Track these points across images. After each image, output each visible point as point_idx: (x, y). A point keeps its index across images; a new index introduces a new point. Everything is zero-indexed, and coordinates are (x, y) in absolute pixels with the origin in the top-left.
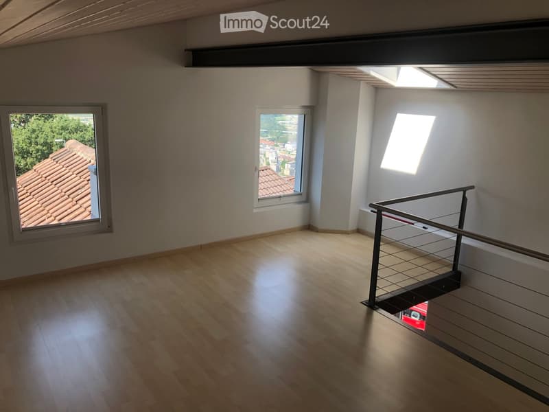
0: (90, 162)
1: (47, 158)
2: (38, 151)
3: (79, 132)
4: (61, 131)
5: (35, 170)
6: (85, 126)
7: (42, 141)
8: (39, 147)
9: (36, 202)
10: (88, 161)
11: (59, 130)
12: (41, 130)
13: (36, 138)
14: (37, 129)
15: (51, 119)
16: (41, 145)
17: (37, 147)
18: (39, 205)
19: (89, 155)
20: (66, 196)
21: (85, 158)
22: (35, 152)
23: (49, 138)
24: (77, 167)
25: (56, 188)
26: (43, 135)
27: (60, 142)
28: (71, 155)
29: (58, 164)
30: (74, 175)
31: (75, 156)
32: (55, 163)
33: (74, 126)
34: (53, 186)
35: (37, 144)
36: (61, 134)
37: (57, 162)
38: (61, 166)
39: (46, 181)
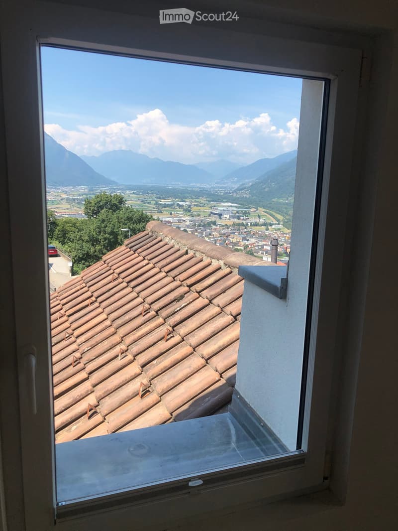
0: (187, 253)
1: (121, 245)
2: (105, 239)
3: (141, 223)
4: (126, 222)
5: (105, 262)
6: (147, 217)
7: (110, 230)
8: (107, 235)
9: (103, 316)
10: (183, 251)
11: (125, 220)
12: (109, 220)
13: (105, 227)
14: (106, 219)
15: (119, 210)
16: (109, 234)
17: (105, 236)
18: (108, 323)
19: (183, 242)
20: (153, 313)
21: (177, 247)
22: (103, 240)
23: (116, 228)
24: (168, 260)
25: (134, 294)
26: (111, 225)
27: (125, 232)
28: (154, 242)
29: (136, 255)
30: (163, 274)
31: (161, 244)
32: (132, 252)
33: (138, 217)
34: (129, 289)
35: (105, 233)
36: (126, 224)
37: (135, 251)
38: (141, 258)
39: (120, 280)
